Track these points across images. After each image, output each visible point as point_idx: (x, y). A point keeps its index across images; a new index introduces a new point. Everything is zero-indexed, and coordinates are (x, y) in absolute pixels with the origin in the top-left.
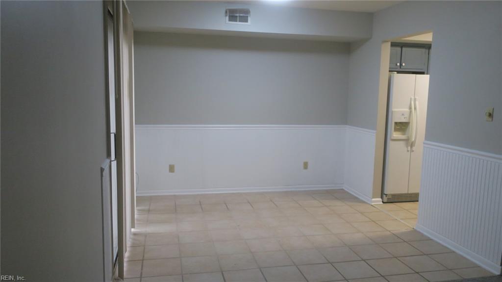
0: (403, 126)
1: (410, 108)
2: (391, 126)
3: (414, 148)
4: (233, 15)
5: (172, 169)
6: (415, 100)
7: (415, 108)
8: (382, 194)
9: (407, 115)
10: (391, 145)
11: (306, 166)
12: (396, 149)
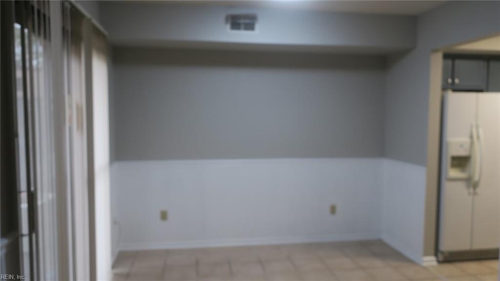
0: (461, 162)
1: (471, 137)
2: (447, 162)
3: (478, 190)
4: (236, 22)
5: (164, 216)
6: (477, 127)
7: (478, 137)
8: (437, 251)
9: (467, 146)
10: (447, 186)
11: (333, 210)
12: (454, 191)
